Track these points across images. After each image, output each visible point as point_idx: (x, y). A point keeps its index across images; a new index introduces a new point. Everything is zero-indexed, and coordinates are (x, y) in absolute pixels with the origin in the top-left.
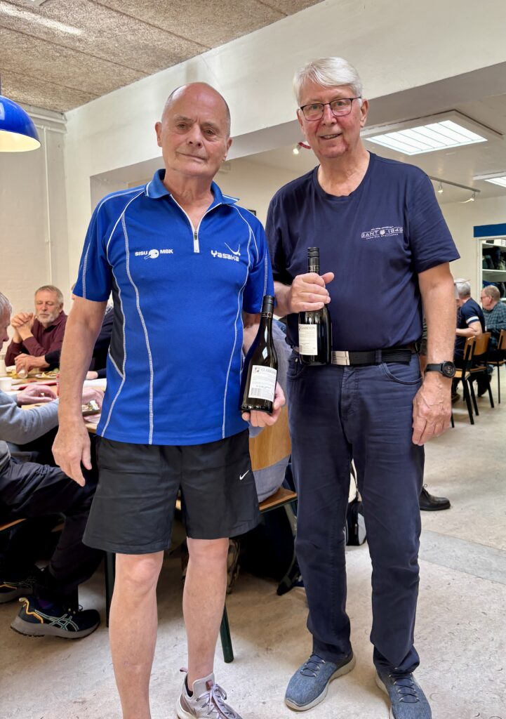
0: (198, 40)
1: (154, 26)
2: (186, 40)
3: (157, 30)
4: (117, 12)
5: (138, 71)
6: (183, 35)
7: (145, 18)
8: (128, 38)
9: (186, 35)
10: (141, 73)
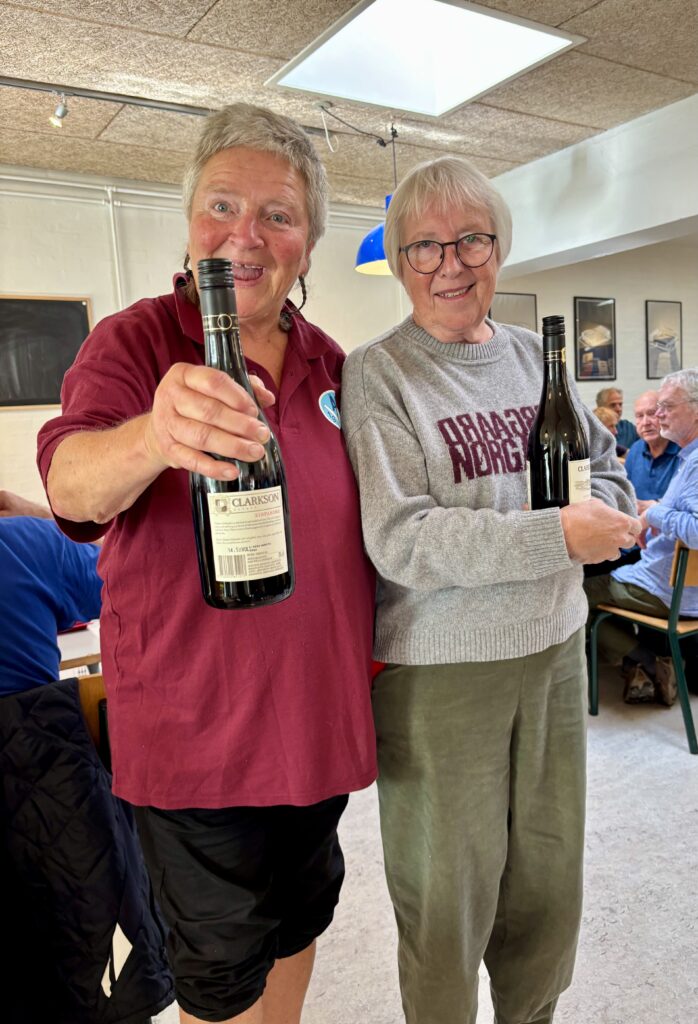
0: (595, 125)
1: (552, 119)
2: (583, 126)
3: (553, 123)
4: (518, 112)
5: (514, 162)
6: (581, 123)
7: (546, 114)
8: (519, 135)
9: (584, 123)
10: (518, 163)
